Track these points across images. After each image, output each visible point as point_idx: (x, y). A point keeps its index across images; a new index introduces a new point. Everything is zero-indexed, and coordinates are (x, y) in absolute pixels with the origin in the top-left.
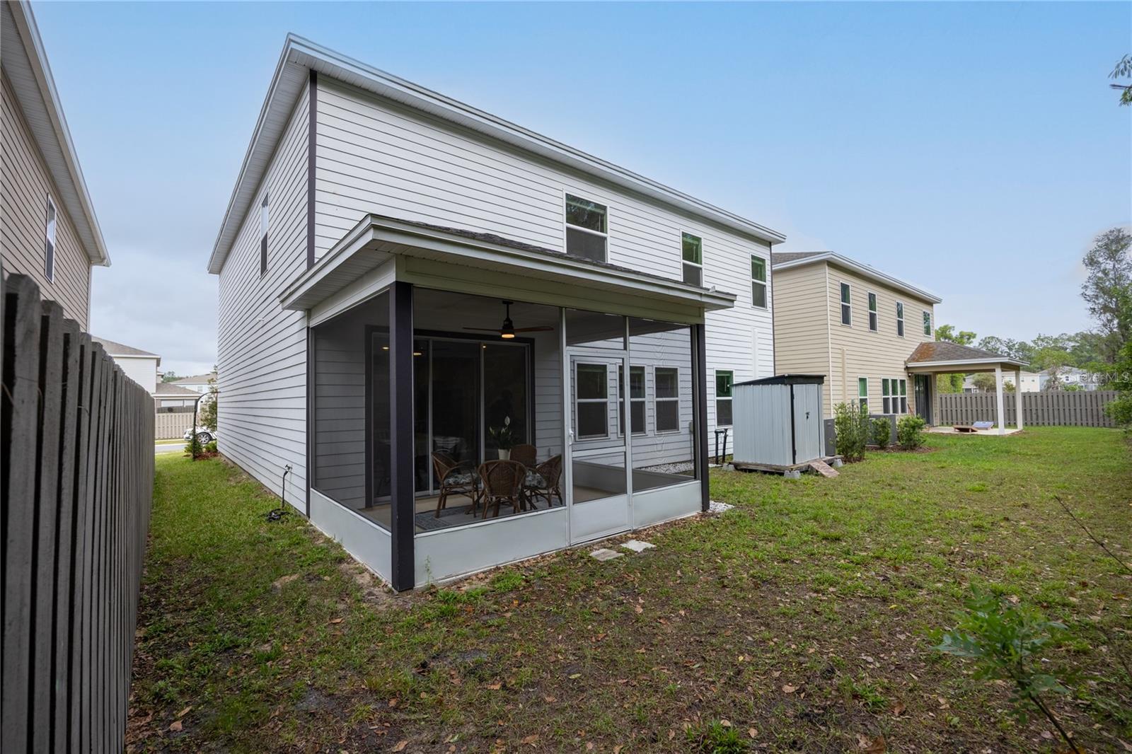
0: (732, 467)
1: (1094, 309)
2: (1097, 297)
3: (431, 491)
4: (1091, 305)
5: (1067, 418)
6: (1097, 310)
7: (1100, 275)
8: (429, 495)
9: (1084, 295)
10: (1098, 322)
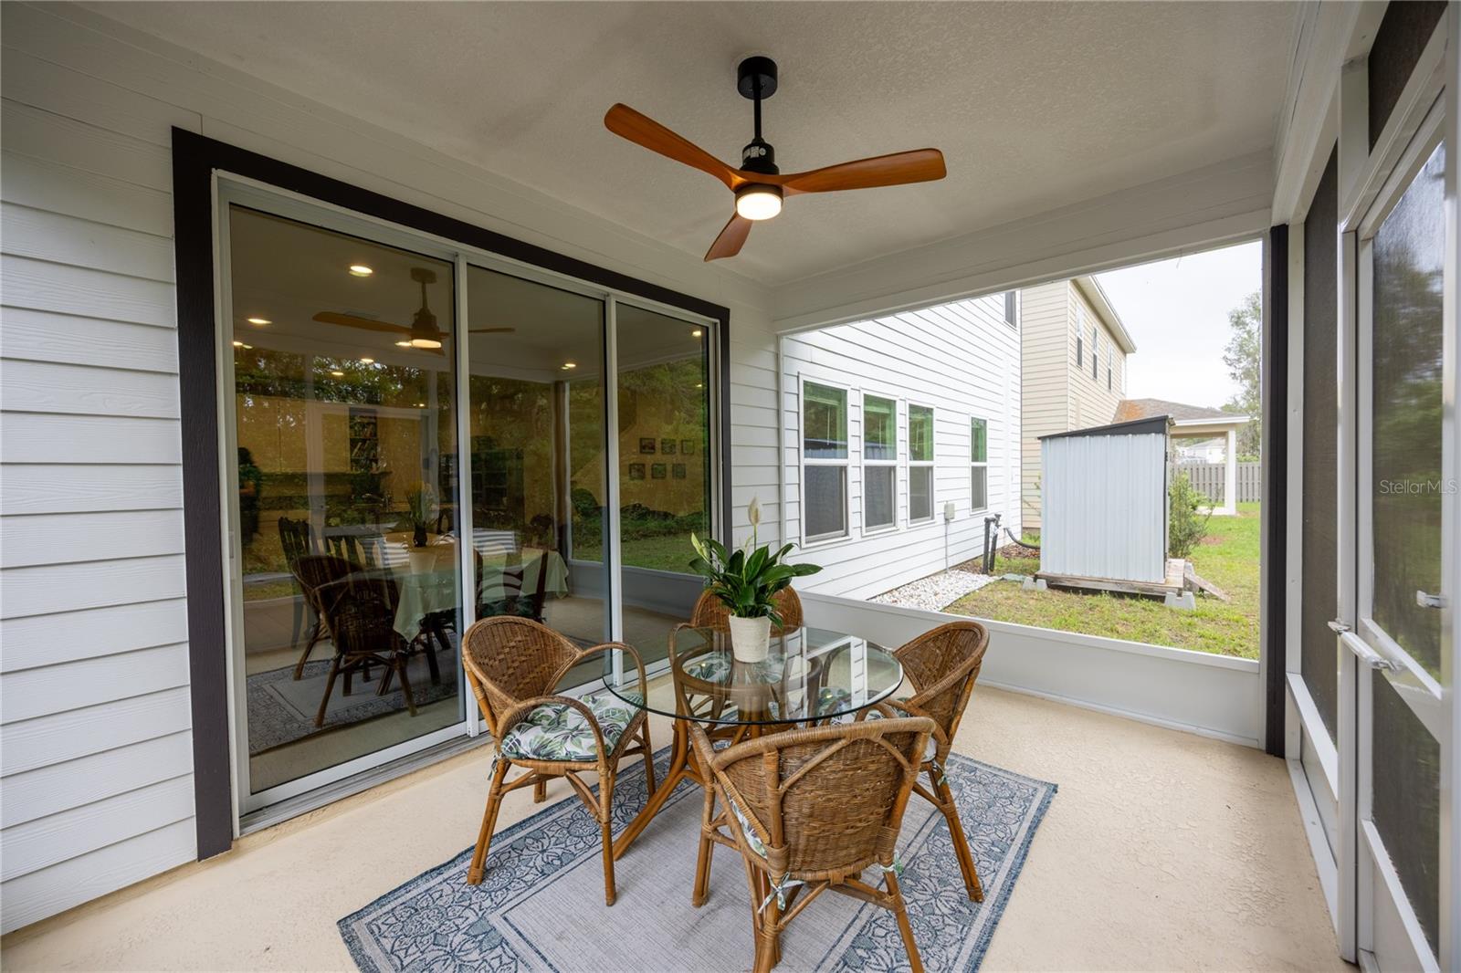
0: (1042, 584)
1: (1235, 374)
2: (1239, 361)
3: (471, 726)
4: (1232, 370)
5: (1250, 494)
6: (1237, 375)
7: (1246, 336)
8: (465, 736)
9: (1225, 358)
10: (1241, 388)
